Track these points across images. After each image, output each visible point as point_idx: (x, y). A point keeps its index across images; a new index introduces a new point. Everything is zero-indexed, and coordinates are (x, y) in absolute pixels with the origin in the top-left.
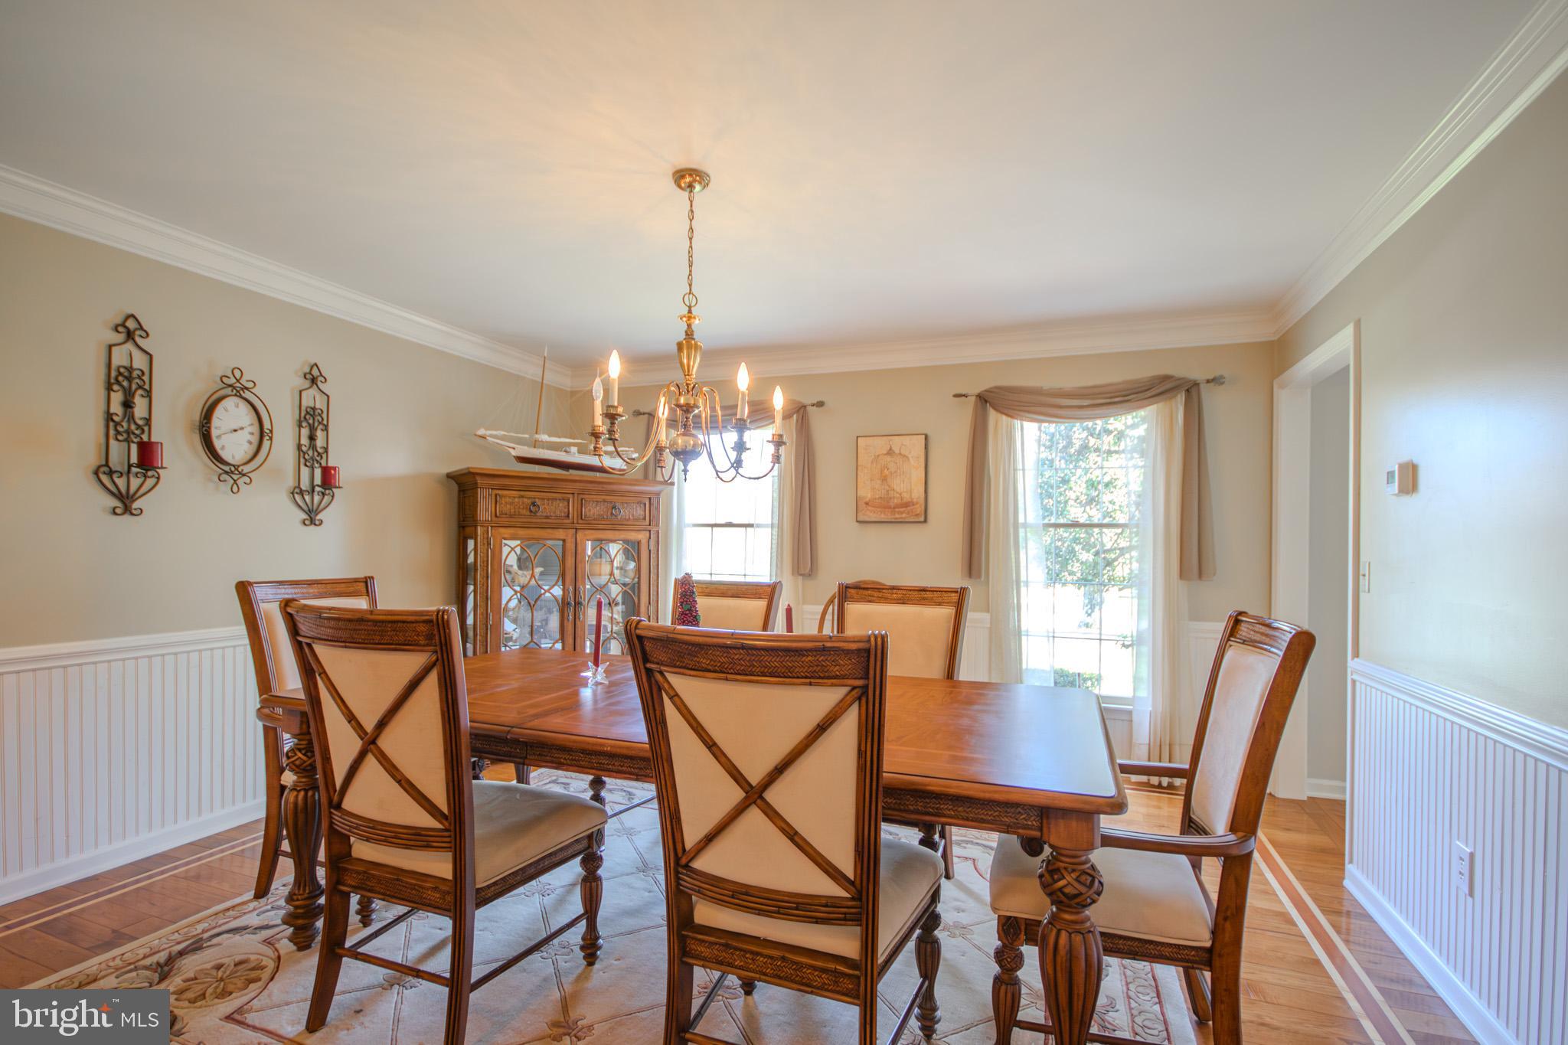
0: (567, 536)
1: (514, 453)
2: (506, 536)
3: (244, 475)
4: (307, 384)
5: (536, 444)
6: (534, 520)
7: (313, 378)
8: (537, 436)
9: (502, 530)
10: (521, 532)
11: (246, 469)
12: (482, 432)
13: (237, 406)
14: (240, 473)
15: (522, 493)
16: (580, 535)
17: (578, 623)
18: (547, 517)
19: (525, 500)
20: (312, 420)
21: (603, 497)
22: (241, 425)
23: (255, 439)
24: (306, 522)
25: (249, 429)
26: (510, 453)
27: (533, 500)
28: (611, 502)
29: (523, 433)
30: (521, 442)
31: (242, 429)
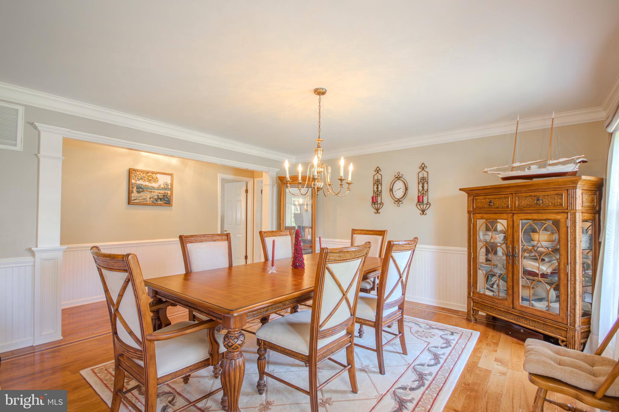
0: (508, 217)
1: (500, 176)
2: (478, 218)
3: (400, 201)
4: (420, 170)
5: (513, 169)
6: (492, 210)
7: (423, 167)
8: (512, 165)
9: (477, 215)
10: (486, 216)
11: (401, 200)
12: (486, 170)
13: (400, 182)
14: (399, 201)
15: (486, 197)
16: (515, 217)
17: (515, 266)
18: (497, 208)
19: (487, 200)
20: (423, 181)
21: (530, 194)
22: (400, 187)
23: (404, 191)
24: (421, 214)
25: (403, 188)
26: (499, 177)
27: (490, 200)
28: (535, 196)
29: (506, 165)
30: (505, 170)
31: (400, 188)
